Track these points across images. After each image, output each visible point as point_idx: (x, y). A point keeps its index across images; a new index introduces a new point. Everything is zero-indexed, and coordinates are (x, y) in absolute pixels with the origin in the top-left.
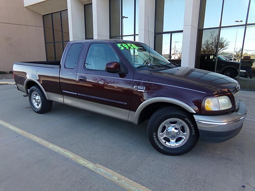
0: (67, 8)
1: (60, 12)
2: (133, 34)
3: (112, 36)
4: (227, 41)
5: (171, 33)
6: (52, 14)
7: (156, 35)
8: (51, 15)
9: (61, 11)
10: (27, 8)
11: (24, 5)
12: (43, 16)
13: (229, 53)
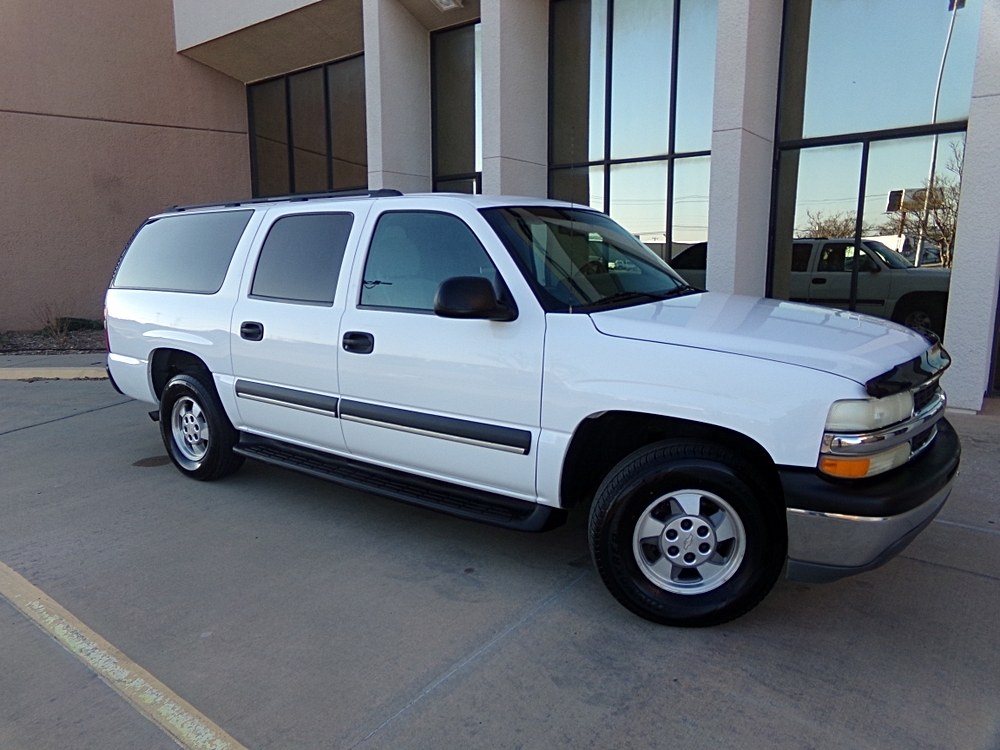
0: (363, 48)
1: (321, 70)
5: (867, 138)
6: (287, 77)
8: (283, 82)
9: (325, 67)
10: (186, 56)
11: (174, 43)
12: (249, 86)
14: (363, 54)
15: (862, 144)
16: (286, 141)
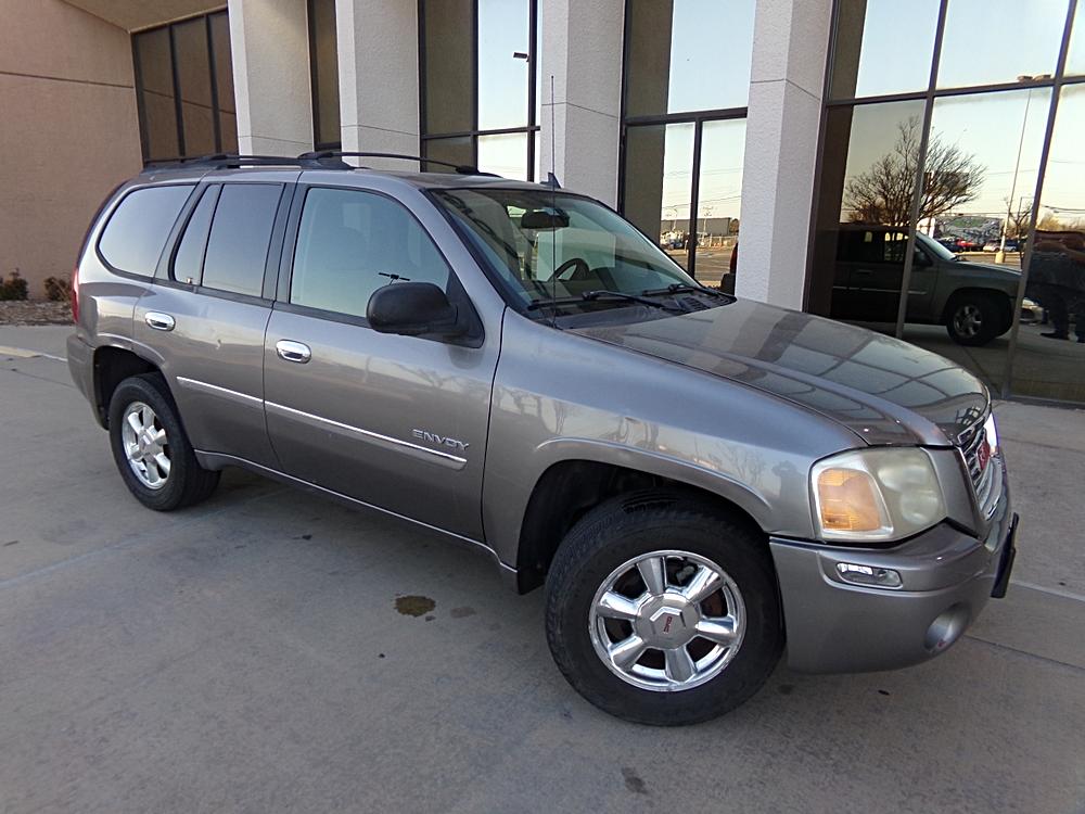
1: (204, 20)
2: (525, 123)
3: (432, 130)
4: (975, 162)
5: (700, 119)
6: (171, 27)
7: (630, 129)
8: (166, 33)
9: (208, 16)
12: (135, 36)
13: (985, 220)
14: (226, 10)
15: (694, 123)
16: (172, 94)
